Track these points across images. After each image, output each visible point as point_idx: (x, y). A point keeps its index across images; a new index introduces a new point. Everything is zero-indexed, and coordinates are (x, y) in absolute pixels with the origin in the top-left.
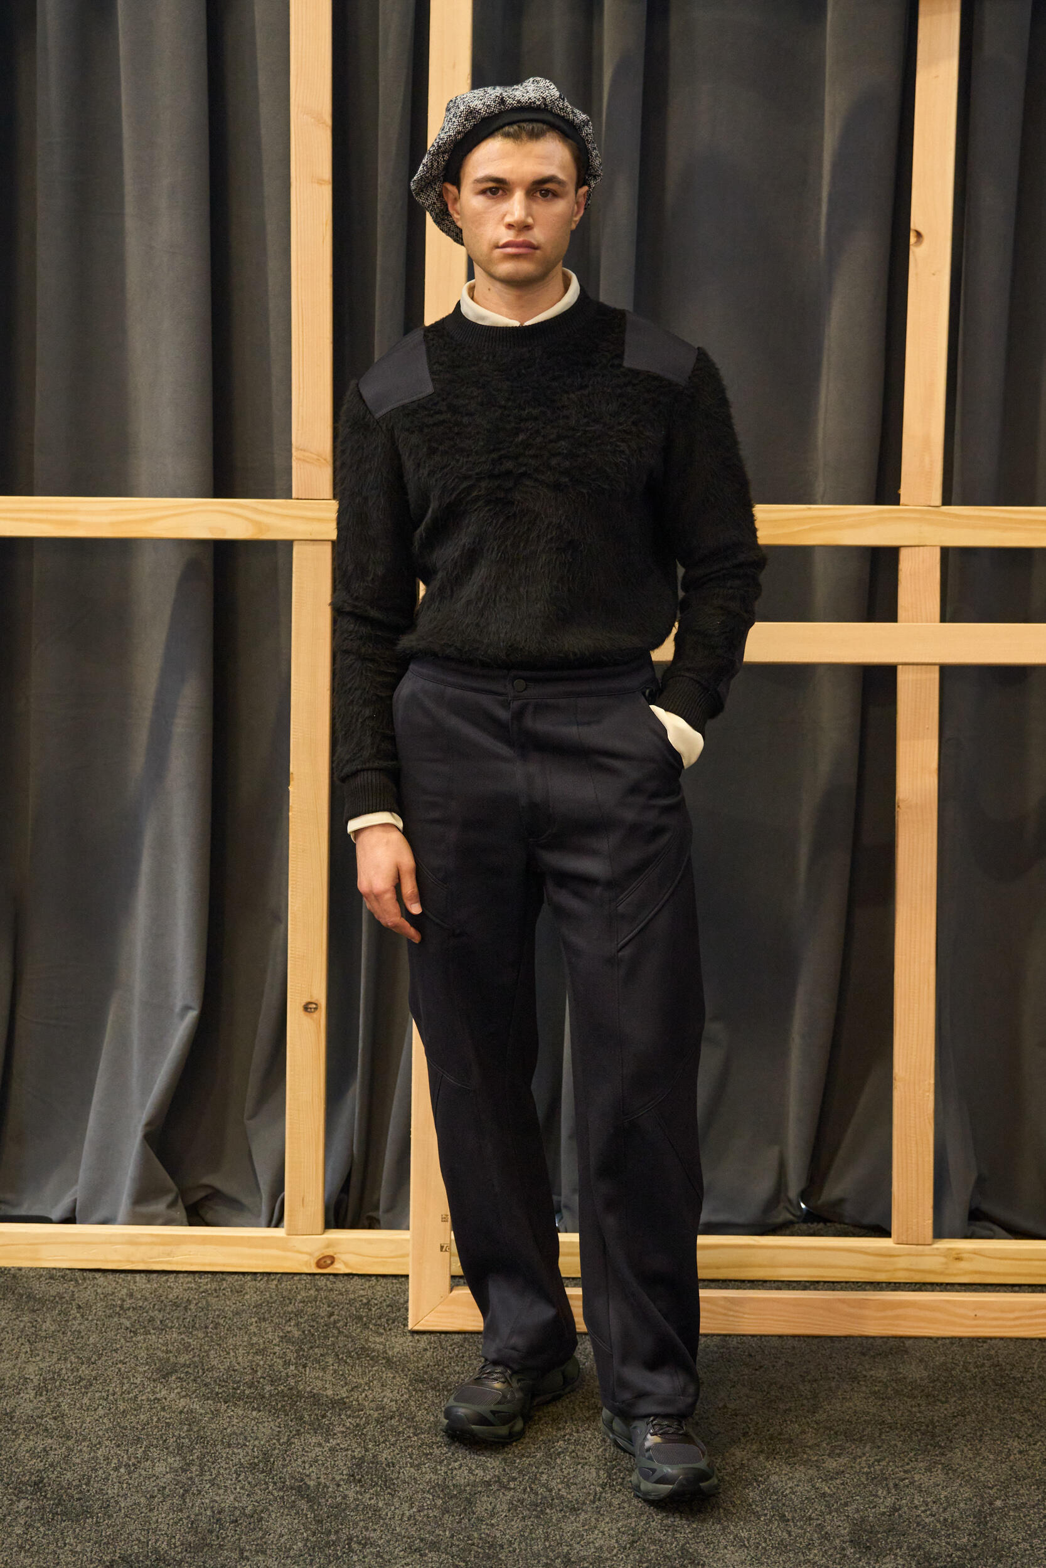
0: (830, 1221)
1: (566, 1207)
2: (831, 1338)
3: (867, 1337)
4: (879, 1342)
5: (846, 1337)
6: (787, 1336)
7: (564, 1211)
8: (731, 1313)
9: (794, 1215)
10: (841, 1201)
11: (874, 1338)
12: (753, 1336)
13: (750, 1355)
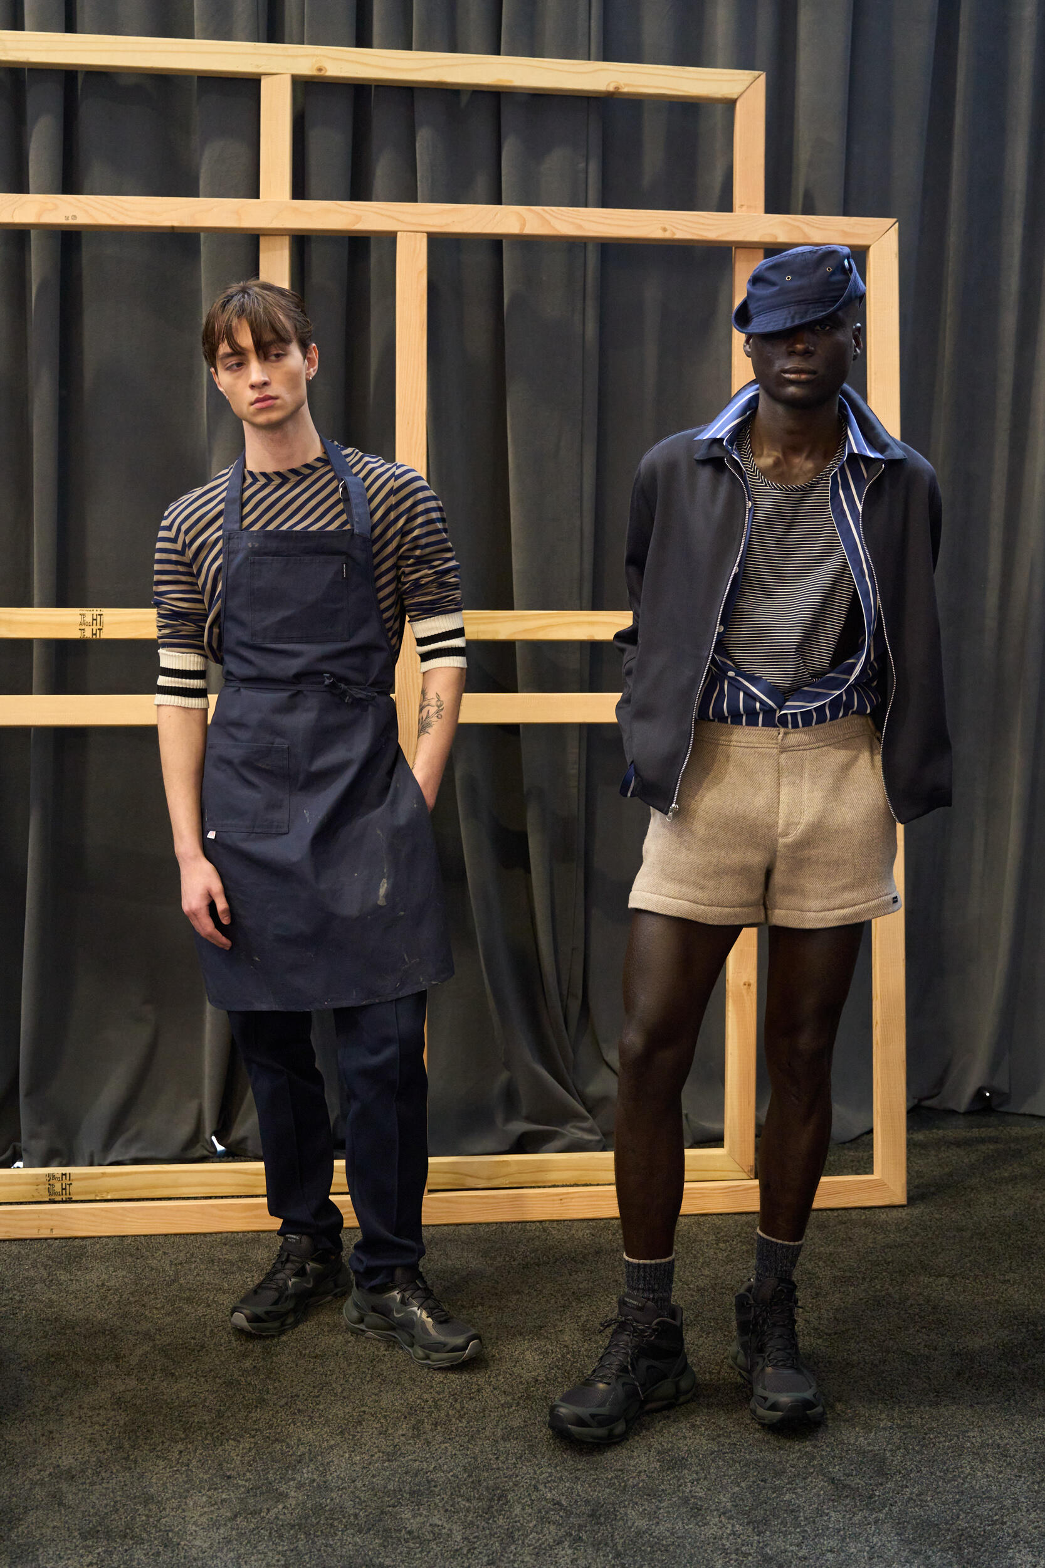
0: (237, 1156)
1: (25, 1150)
2: (205, 1234)
3: (232, 1232)
4: (241, 1235)
5: (216, 1233)
6: (171, 1235)
7: (23, 1154)
8: (128, 1219)
9: (208, 1151)
10: (244, 1140)
11: (237, 1233)
12: (145, 1236)
13: (138, 1249)
